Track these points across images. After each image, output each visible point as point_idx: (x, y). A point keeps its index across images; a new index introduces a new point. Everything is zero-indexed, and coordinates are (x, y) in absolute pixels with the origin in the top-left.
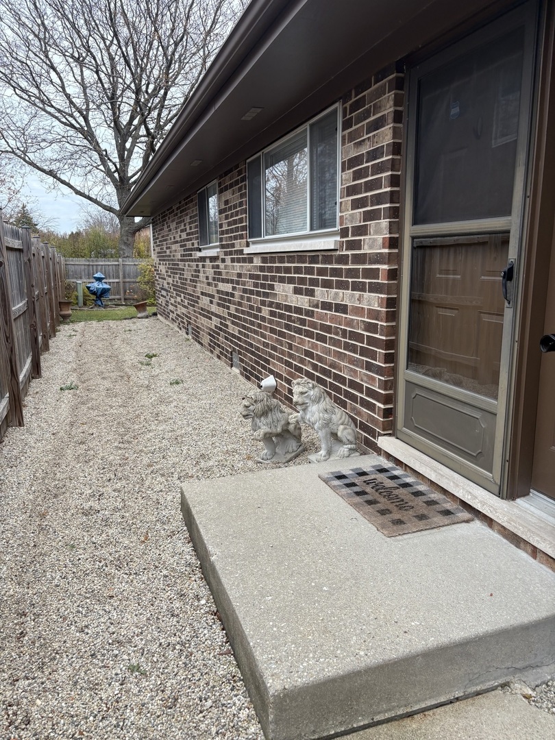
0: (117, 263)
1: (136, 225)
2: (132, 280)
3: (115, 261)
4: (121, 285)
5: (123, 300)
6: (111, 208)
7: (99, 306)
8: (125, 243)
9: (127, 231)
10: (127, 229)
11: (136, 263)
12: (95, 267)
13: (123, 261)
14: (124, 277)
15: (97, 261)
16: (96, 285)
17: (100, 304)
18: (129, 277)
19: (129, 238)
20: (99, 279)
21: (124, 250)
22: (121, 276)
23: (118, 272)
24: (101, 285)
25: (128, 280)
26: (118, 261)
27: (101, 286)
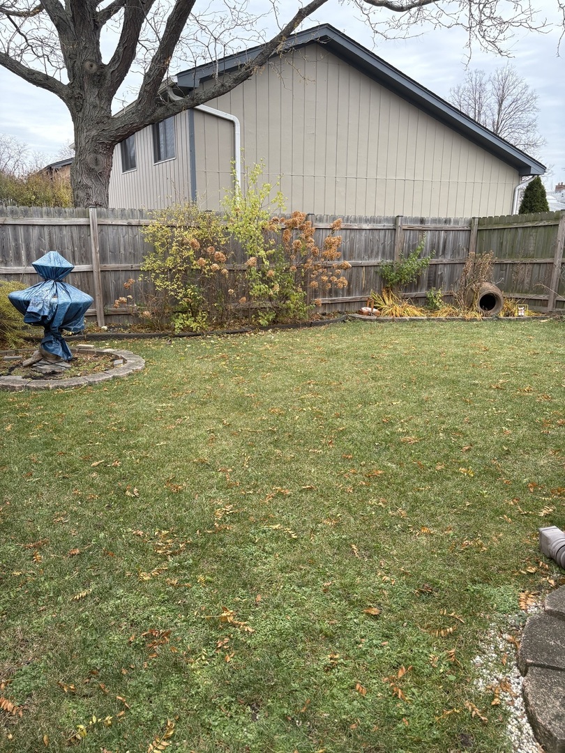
0: (82, 221)
1: (119, 124)
2: (124, 265)
3: (79, 216)
4: (96, 277)
5: (100, 320)
6: (47, 77)
7: (57, 358)
8: (90, 171)
9: (94, 139)
10: (94, 133)
11: (134, 222)
12: (21, 231)
13: (100, 215)
14: (103, 259)
15: (26, 214)
16: (45, 296)
17: (60, 352)
18: (115, 258)
19: (100, 157)
20: (55, 275)
21: (87, 187)
22: (95, 255)
23: (85, 244)
24: (62, 293)
25: (111, 265)
26: (86, 215)
27: (63, 299)
